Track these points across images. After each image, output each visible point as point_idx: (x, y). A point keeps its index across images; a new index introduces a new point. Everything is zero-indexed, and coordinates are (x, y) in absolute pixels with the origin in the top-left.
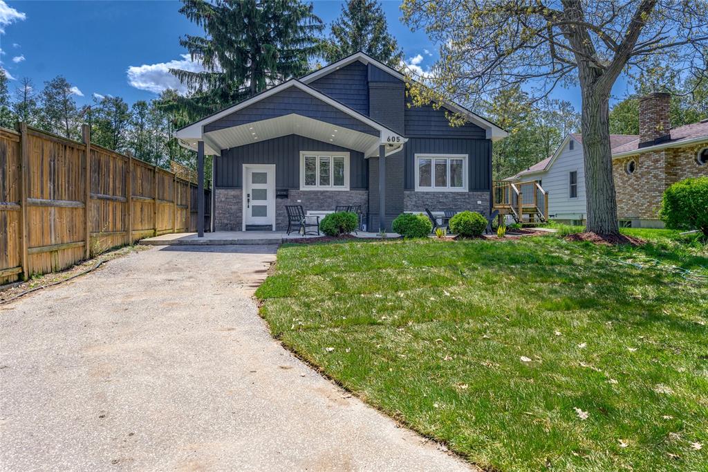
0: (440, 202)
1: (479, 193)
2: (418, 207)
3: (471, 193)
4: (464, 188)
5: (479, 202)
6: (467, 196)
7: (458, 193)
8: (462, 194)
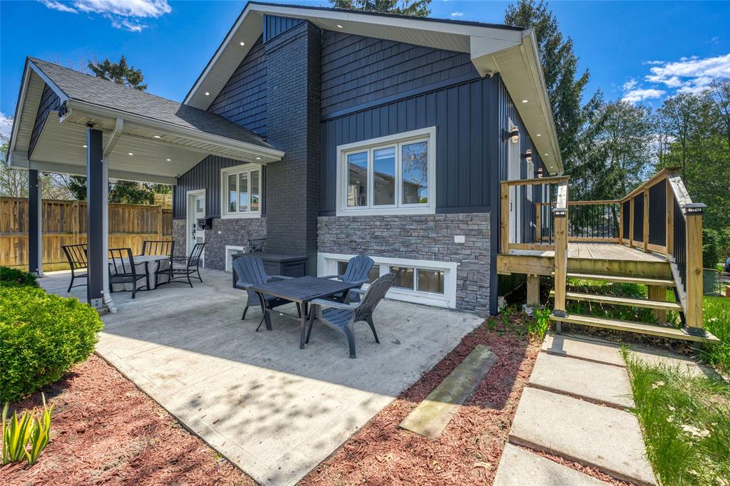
0: (377, 237)
1: (461, 216)
2: (340, 245)
3: (441, 217)
4: (428, 208)
5: (460, 239)
6: (431, 224)
7: (411, 217)
8: (421, 220)
